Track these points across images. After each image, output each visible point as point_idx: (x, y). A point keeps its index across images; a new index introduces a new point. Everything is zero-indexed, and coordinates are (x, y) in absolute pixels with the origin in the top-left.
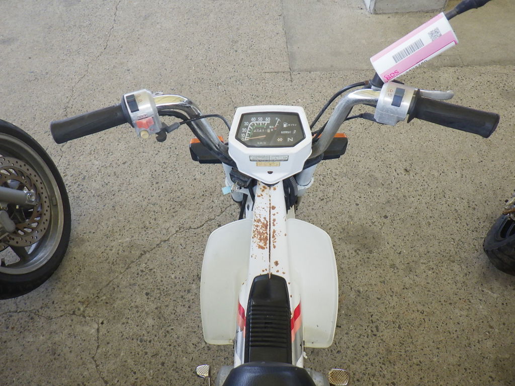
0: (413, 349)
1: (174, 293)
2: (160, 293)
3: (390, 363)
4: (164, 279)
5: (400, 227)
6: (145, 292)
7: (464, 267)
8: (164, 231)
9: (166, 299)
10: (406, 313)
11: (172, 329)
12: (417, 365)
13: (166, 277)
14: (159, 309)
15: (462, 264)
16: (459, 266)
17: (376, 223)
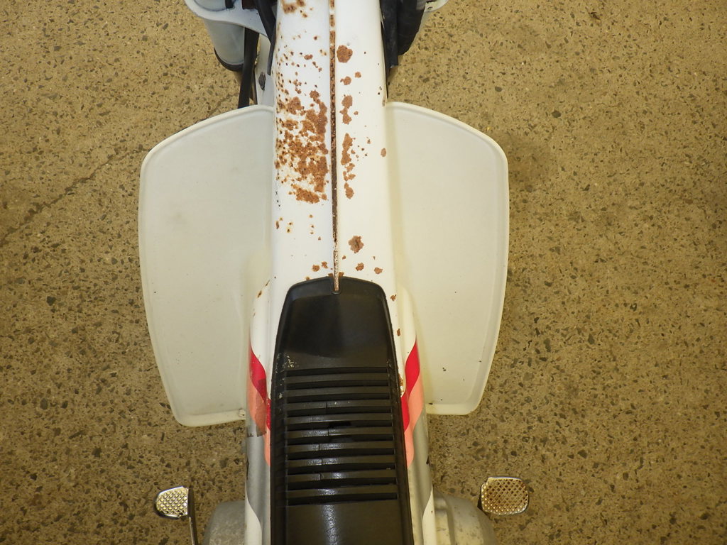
0: (619, 383)
1: (113, 296)
2: (81, 297)
3: (576, 412)
4: (89, 266)
5: (586, 135)
6: (45, 295)
7: (709, 212)
8: (81, 158)
9: (96, 309)
10: (603, 310)
11: (114, 375)
12: (627, 413)
13: (91, 261)
14: (80, 332)
15: (707, 207)
16: (700, 211)
17: (538, 129)
